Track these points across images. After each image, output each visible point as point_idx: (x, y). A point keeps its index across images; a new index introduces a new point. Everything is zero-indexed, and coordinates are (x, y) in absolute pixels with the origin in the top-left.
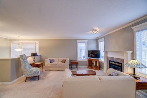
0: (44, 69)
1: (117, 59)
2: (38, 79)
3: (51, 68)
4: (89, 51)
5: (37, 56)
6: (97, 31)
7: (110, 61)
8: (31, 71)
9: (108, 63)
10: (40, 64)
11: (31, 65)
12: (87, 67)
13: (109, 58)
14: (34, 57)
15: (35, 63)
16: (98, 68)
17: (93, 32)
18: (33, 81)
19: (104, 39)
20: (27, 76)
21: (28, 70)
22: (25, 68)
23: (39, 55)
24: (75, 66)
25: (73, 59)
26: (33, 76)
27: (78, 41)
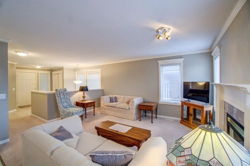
3: (108, 112)
4: (184, 83)
5: (88, 90)
7: (227, 115)
14: (83, 92)
27: (160, 62)
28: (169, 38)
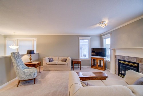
0: (42, 69)
1: (130, 57)
2: (34, 83)
3: (50, 68)
4: (92, 49)
5: (34, 54)
6: (106, 24)
7: (119, 60)
8: (24, 73)
9: (116, 62)
10: (38, 64)
11: (26, 65)
12: (91, 66)
13: (117, 57)
14: (30, 55)
15: (32, 62)
16: (103, 68)
17: (101, 25)
18: (28, 85)
19: (111, 35)
20: (20, 79)
21: (22, 72)
22: (17, 69)
23: (36, 54)
24: (77, 66)
25: (75, 58)
26: (27, 79)
27: (80, 38)
28: (107, 25)
